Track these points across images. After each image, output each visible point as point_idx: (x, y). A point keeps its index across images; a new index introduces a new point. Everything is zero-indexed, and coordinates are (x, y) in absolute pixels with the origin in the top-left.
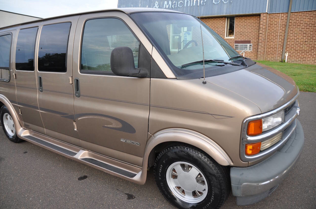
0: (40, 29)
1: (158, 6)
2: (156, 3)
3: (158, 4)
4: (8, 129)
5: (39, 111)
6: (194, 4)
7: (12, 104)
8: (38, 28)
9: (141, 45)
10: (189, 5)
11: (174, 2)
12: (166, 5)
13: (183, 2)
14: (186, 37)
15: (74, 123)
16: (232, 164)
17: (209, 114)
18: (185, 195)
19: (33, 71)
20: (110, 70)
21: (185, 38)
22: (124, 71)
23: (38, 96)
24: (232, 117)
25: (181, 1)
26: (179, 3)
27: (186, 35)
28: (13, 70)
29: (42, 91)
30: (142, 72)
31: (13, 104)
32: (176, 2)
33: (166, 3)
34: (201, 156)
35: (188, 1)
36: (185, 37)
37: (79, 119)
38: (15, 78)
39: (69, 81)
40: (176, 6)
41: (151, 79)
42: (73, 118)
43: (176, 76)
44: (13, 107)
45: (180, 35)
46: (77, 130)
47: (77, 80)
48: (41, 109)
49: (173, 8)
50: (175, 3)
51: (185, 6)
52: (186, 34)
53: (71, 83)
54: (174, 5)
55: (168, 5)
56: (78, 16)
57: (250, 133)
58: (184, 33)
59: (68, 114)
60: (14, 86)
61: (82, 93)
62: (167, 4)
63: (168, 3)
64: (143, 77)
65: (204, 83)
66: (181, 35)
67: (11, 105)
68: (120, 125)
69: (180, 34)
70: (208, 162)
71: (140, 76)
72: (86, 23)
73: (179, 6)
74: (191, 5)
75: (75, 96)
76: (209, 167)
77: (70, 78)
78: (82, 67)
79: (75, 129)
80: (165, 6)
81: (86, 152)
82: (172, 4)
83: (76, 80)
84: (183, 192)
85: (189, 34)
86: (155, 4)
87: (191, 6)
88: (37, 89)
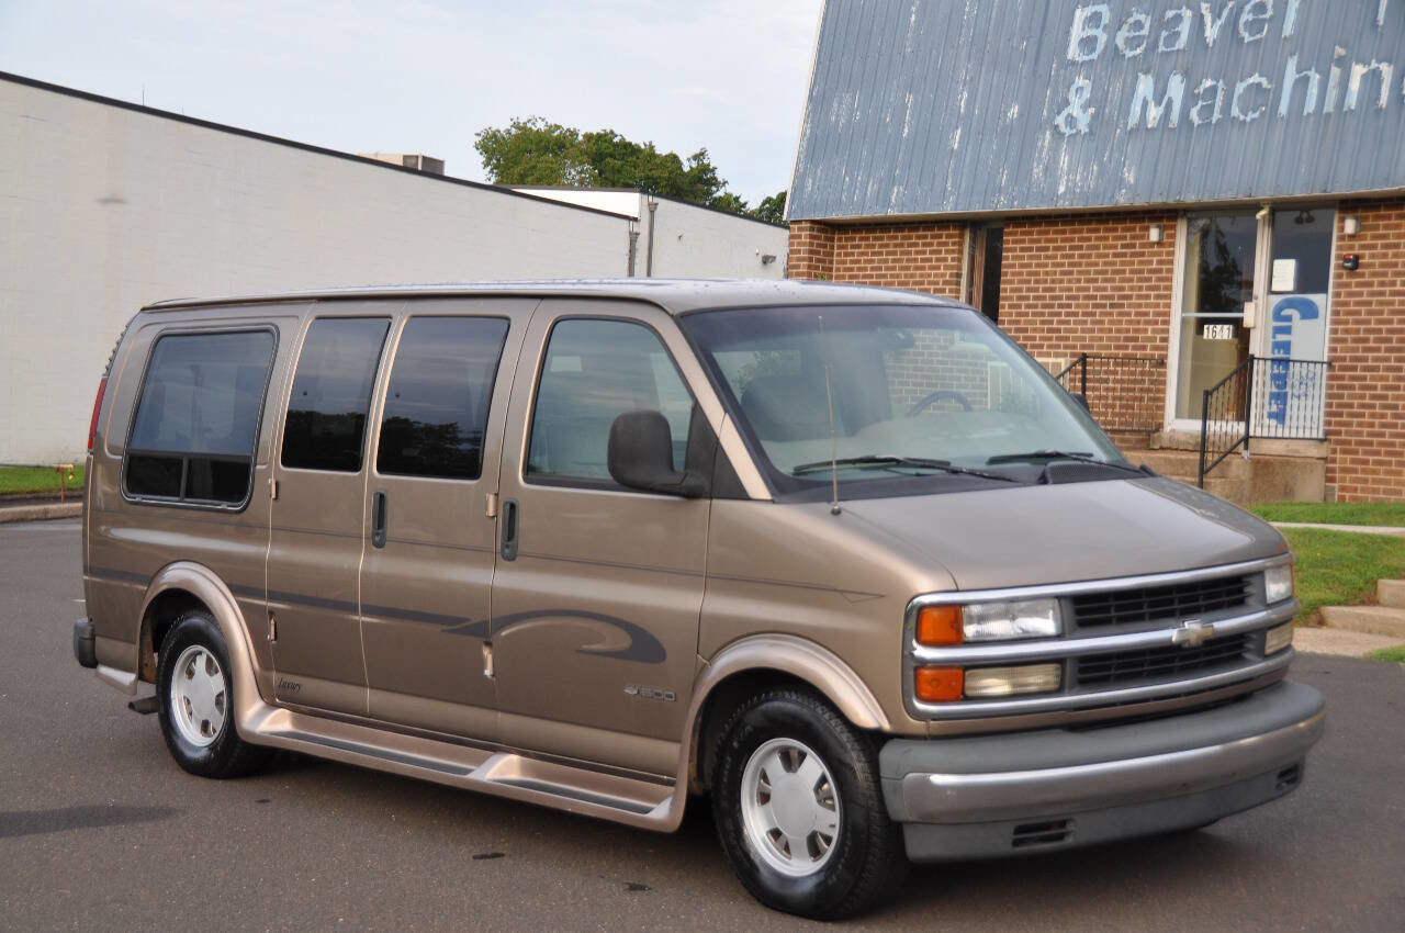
0: (398, 329)
1: (1092, 110)
2: (1073, 88)
3: (1087, 95)
4: (184, 719)
5: (357, 618)
6: (1352, 100)
7: (241, 605)
8: (390, 324)
9: (697, 409)
10: (1310, 106)
11: (1208, 83)
12: (1145, 104)
13: (1270, 81)
14: (1287, 330)
15: (487, 652)
16: (886, 726)
17: (835, 590)
18: (790, 859)
19: (357, 474)
20: (604, 474)
21: (1281, 338)
22: (639, 475)
23: (363, 562)
24: (882, 596)
25: (1255, 79)
26: (1240, 88)
27: (1289, 318)
28: (269, 468)
29: (379, 545)
30: (691, 482)
31: (242, 599)
32: (1221, 85)
33: (1145, 86)
34: (821, 712)
35: (1306, 79)
36: (1278, 330)
37: (504, 634)
38: (274, 496)
39: (487, 509)
40: (1216, 116)
41: (715, 502)
42: (483, 632)
43: (772, 494)
44: (243, 613)
45: (1241, 320)
46: (493, 676)
47: (513, 506)
48: (368, 610)
49: (1191, 123)
50: (1213, 90)
51: (1283, 109)
52: (1286, 312)
53: (491, 512)
54: (1200, 103)
55: (1159, 103)
56: (533, 303)
57: (923, 638)
58: (1276, 300)
59: (468, 620)
60: (265, 527)
61: (522, 548)
62: (1150, 98)
63: (1160, 86)
64: (692, 495)
65: (836, 513)
66: (1250, 315)
67: (232, 606)
68: (623, 641)
69: (1242, 311)
70: (838, 729)
71: (683, 491)
72: (556, 329)
73: (1235, 111)
74: (1329, 107)
75: (499, 556)
76: (839, 742)
77: (491, 499)
78: (529, 469)
79: (488, 672)
80: (1136, 108)
81: (514, 758)
82: (1190, 98)
83: (508, 507)
84: (787, 848)
85: (1310, 312)
86: (1072, 97)
87: (1329, 115)
88: (361, 538)
